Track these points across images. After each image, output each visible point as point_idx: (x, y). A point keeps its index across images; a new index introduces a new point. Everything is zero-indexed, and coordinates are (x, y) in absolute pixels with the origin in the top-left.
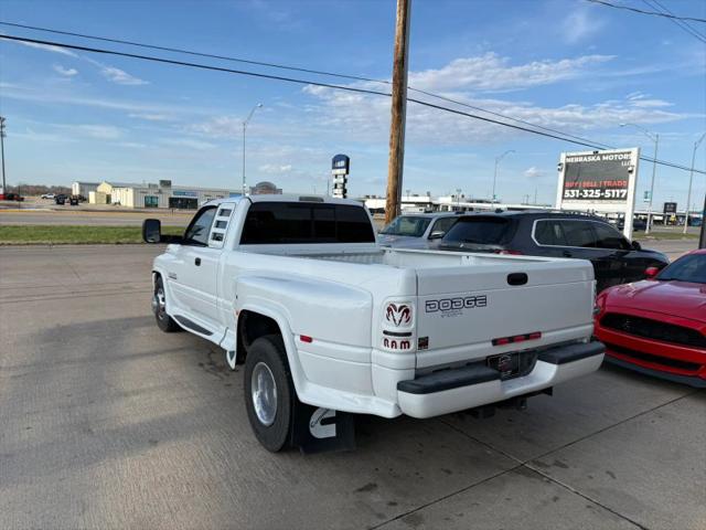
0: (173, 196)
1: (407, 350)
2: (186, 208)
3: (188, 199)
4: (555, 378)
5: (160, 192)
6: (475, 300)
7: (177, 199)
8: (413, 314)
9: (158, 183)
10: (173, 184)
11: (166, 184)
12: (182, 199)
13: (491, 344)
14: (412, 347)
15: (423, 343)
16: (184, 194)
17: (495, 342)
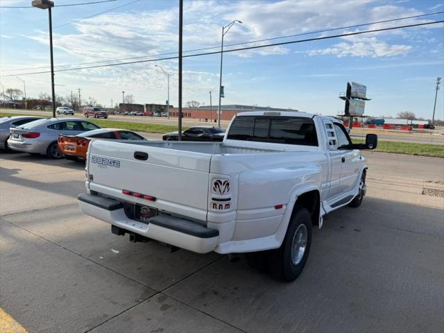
4: (148, 231)
6: (114, 162)
13: (122, 192)
15: (91, 177)
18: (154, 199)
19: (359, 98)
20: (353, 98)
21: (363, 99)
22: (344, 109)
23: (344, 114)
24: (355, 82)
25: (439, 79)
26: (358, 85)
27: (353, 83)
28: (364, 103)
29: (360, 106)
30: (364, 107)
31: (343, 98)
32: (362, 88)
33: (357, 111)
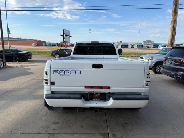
0: (122, 45)
1: (47, 85)
2: (125, 48)
3: (125, 46)
4: (112, 105)
5: (119, 44)
6: (76, 72)
7: (123, 46)
8: (49, 74)
9: (119, 42)
10: (123, 42)
11: (121, 42)
12: (124, 46)
13: (84, 87)
14: (49, 84)
15: (53, 84)
16: (125, 44)
17: (85, 87)
18: (109, 88)
19: (68, 36)
20: (65, 35)
21: (69, 36)
22: (63, 40)
23: (63, 42)
24: (65, 29)
25: (90, 29)
26: (67, 30)
27: (65, 30)
28: (69, 38)
29: (68, 39)
30: (70, 39)
31: (62, 35)
32: (68, 31)
33: (68, 41)
